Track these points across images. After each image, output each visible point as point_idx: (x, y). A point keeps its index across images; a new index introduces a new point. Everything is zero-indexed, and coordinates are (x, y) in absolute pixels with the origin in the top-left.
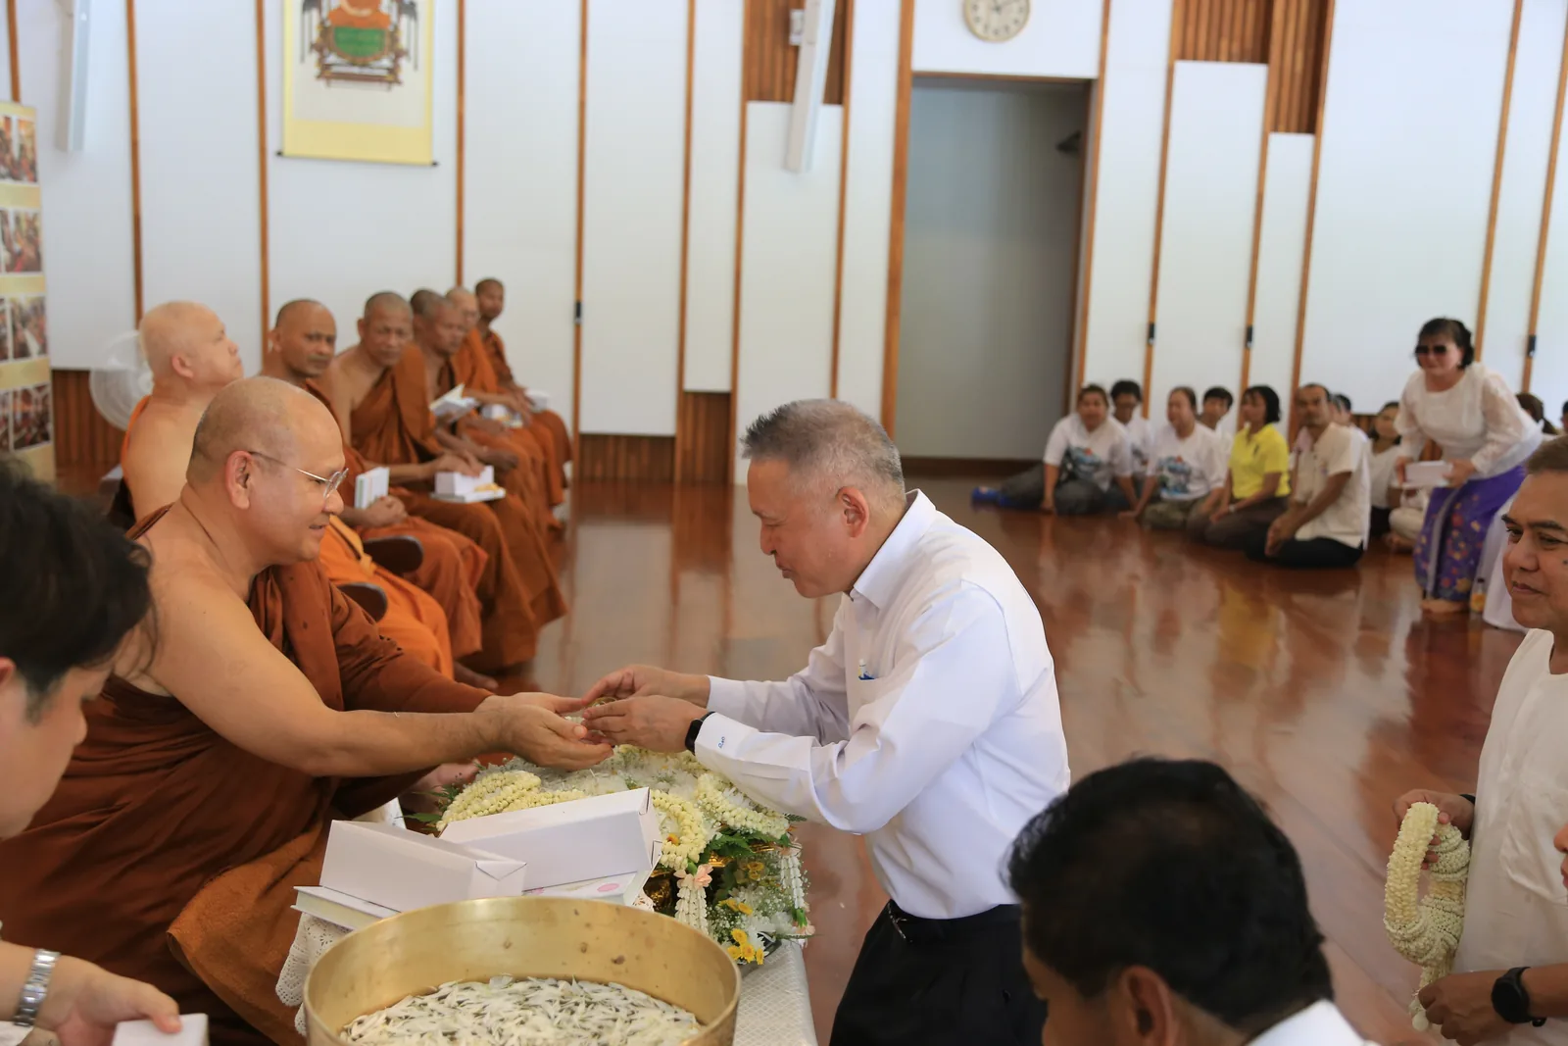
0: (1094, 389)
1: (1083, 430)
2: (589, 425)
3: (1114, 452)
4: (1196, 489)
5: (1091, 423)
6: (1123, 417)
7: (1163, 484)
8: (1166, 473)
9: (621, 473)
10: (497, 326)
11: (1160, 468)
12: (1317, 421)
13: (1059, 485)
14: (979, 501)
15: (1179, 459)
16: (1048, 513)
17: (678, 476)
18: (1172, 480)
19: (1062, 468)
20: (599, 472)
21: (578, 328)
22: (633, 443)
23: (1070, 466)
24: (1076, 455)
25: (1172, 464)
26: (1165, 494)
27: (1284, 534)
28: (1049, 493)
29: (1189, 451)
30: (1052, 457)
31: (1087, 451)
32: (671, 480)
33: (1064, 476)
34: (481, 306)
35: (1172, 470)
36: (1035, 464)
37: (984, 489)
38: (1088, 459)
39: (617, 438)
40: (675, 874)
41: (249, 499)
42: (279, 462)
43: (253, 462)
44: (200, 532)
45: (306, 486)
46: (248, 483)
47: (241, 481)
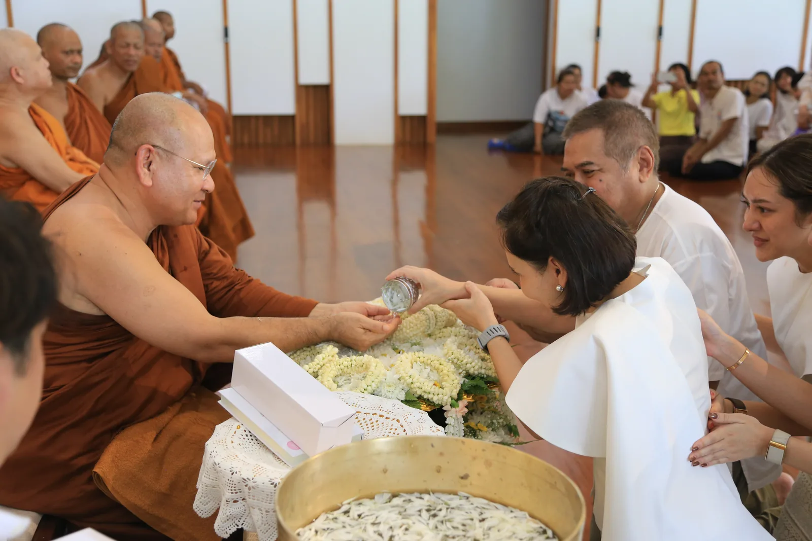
1: (559, 100)
2: (239, 109)
5: (565, 95)
9: (261, 141)
12: (715, 85)
13: (544, 136)
14: (493, 148)
16: (537, 154)
17: (298, 140)
19: (546, 125)
20: (246, 140)
21: (227, 45)
22: (267, 120)
23: (551, 123)
24: (554, 115)
27: (695, 159)
28: (538, 141)
30: (539, 117)
31: (561, 113)
32: (293, 144)
33: (547, 130)
34: (164, 30)
36: (527, 123)
37: (496, 140)
38: (562, 118)
39: (257, 118)
40: (443, 408)
41: (152, 179)
42: (173, 154)
43: (154, 153)
44: (114, 200)
45: (192, 172)
46: (151, 167)
47: (146, 166)
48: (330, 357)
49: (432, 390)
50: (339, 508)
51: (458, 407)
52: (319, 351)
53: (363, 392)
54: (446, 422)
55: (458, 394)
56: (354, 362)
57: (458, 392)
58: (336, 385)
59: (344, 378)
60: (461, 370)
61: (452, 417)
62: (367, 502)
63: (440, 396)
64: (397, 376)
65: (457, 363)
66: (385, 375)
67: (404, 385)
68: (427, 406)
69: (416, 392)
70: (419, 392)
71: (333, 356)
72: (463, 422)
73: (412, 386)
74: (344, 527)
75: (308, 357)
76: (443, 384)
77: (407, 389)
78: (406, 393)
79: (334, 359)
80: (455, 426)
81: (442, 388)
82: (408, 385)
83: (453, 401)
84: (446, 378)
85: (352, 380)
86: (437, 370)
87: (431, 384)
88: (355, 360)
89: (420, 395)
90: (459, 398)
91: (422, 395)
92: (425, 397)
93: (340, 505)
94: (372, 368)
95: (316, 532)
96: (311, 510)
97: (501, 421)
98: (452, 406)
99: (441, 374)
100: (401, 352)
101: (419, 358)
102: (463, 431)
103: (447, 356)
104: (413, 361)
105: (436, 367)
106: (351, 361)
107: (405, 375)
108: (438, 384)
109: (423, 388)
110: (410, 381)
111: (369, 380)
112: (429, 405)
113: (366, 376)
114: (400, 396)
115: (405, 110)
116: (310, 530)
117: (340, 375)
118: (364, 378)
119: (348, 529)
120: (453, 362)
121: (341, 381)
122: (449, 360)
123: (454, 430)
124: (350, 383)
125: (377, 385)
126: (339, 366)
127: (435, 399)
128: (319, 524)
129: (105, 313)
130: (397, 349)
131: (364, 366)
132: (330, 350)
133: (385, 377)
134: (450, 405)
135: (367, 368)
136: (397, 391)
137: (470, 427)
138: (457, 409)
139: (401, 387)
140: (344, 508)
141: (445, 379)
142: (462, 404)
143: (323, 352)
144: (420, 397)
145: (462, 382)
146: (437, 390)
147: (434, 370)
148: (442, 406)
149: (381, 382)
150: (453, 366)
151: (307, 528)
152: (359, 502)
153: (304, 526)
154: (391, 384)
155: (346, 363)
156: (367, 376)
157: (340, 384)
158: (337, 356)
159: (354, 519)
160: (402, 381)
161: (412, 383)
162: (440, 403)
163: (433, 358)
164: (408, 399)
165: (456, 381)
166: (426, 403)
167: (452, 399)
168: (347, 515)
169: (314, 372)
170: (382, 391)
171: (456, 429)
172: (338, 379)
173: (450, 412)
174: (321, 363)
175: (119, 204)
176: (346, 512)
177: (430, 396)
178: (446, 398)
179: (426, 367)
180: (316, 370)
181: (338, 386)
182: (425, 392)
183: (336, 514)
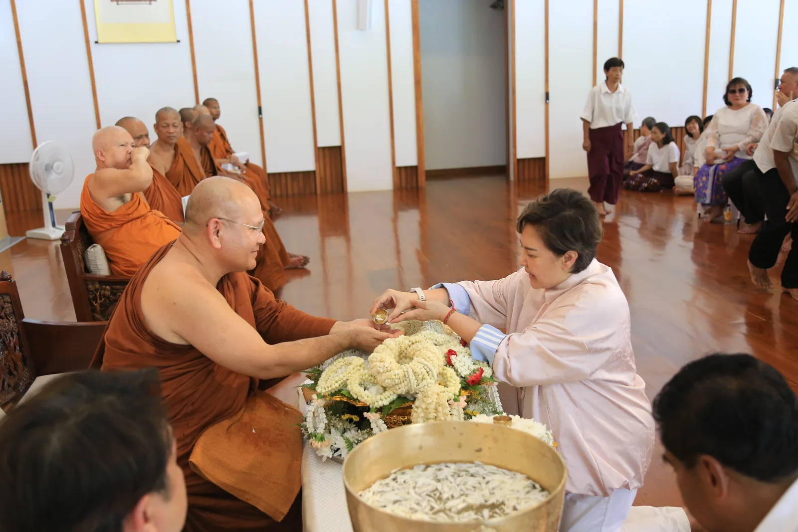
17: (319, 191)
21: (261, 120)
22: (294, 175)
32: (316, 193)
39: (286, 174)
41: (221, 243)
42: (233, 222)
43: (220, 224)
44: (193, 259)
45: (248, 233)
46: (219, 234)
47: (215, 234)
48: (359, 367)
50: (388, 476)
51: (459, 401)
55: (459, 391)
57: (459, 389)
58: (363, 388)
61: (455, 409)
62: (407, 471)
72: (463, 411)
74: (393, 490)
76: (448, 383)
81: (447, 387)
83: (456, 396)
84: (449, 379)
90: (460, 394)
93: (389, 474)
95: (374, 493)
96: (368, 478)
97: (491, 408)
98: (455, 400)
108: (442, 383)
115: (401, 163)
116: (369, 492)
119: (396, 491)
128: (376, 487)
129: (189, 343)
134: (453, 400)
137: (468, 414)
138: (459, 403)
140: (393, 476)
142: (462, 398)
151: (367, 491)
152: (402, 471)
153: (363, 490)
159: (400, 485)
165: (457, 382)
168: (396, 481)
175: (197, 262)
176: (394, 479)
178: (450, 394)
183: (387, 480)
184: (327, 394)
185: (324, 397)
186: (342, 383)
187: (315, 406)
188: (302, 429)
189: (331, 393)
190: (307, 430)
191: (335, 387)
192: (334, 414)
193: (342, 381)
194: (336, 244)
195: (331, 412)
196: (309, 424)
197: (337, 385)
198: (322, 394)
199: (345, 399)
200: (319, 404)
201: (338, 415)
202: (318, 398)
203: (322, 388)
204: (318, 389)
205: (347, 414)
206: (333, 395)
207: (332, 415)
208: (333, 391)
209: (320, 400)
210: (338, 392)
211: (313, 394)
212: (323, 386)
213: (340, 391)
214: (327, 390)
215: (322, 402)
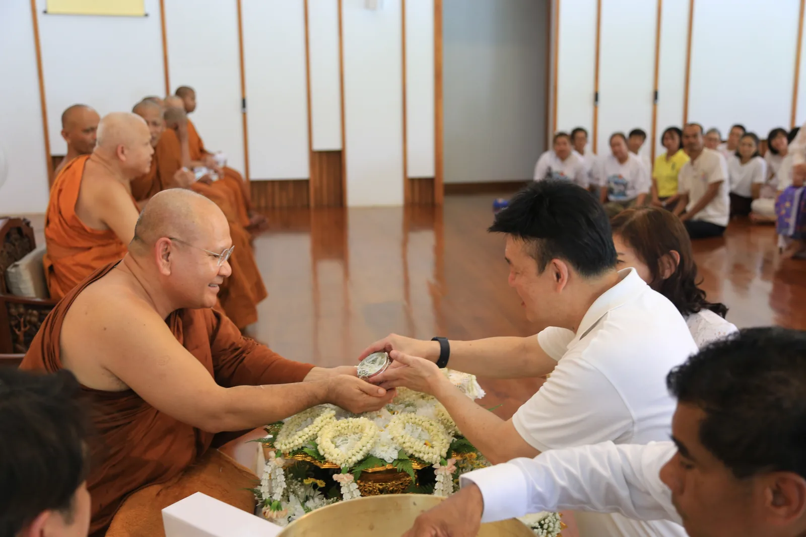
0: (562, 134)
1: (558, 160)
2: (255, 175)
3: (577, 173)
4: (630, 194)
5: (562, 156)
6: (581, 151)
7: (610, 191)
8: (613, 185)
9: (277, 203)
10: (192, 117)
11: (609, 182)
14: (497, 208)
15: (620, 177)
17: (312, 203)
18: (616, 189)
20: (263, 203)
21: (244, 115)
22: (283, 184)
24: (554, 176)
25: (616, 179)
26: (612, 198)
29: (625, 172)
30: (539, 176)
31: (562, 174)
32: (308, 206)
35: (616, 183)
37: (500, 202)
39: (273, 182)
40: (434, 466)
41: (170, 269)
42: (188, 244)
43: (172, 245)
46: (169, 258)
47: (164, 257)
48: (328, 419)
49: (423, 449)
51: (447, 464)
52: (318, 413)
53: (359, 453)
54: (436, 479)
55: (447, 453)
56: (351, 424)
57: (447, 451)
58: (333, 446)
59: (342, 439)
60: (450, 431)
61: (441, 474)
63: (430, 455)
64: (390, 437)
65: (446, 424)
66: (379, 436)
67: (397, 445)
68: (418, 465)
69: (408, 452)
70: (411, 451)
71: (330, 418)
72: (452, 479)
73: (404, 445)
75: (309, 419)
76: (433, 443)
77: (400, 449)
78: (399, 452)
79: (331, 420)
80: (444, 483)
81: (432, 447)
82: (400, 444)
83: (443, 459)
85: (349, 440)
86: (428, 430)
87: (422, 444)
88: (352, 422)
89: (412, 454)
90: (449, 455)
91: (414, 454)
92: (416, 455)
94: (367, 430)
98: (441, 464)
99: (432, 434)
100: (396, 413)
101: (411, 418)
102: (452, 488)
103: (438, 417)
104: (405, 422)
105: (427, 427)
106: (348, 423)
107: (397, 435)
108: (428, 444)
109: (414, 448)
110: (401, 440)
111: (364, 440)
112: (420, 463)
113: (361, 438)
114: (393, 455)
115: (413, 173)
117: (338, 436)
118: (360, 438)
120: (443, 423)
121: (339, 441)
122: (439, 420)
123: (443, 487)
124: (347, 443)
125: (371, 445)
126: (336, 428)
127: (425, 458)
130: (392, 410)
131: (360, 427)
132: (329, 412)
133: (379, 438)
134: (440, 463)
135: (362, 431)
136: (390, 451)
138: (446, 467)
139: (394, 446)
141: (435, 438)
142: (451, 462)
143: (321, 415)
144: (412, 456)
145: (451, 441)
146: (427, 449)
147: (425, 430)
148: (432, 465)
149: (375, 443)
150: (442, 427)
154: (385, 444)
155: (343, 425)
156: (363, 437)
157: (337, 444)
158: (334, 418)
160: (395, 441)
161: (404, 443)
162: (430, 461)
163: (423, 419)
164: (400, 458)
165: (445, 441)
166: (417, 461)
167: (441, 457)
169: (313, 434)
170: (377, 451)
171: (446, 486)
172: (336, 440)
173: (439, 470)
174: (320, 425)
177: (421, 455)
178: (435, 456)
179: (418, 428)
180: (315, 433)
181: (336, 447)
182: (416, 451)
184: (288, 452)
185: (283, 455)
186: (307, 439)
187: (272, 466)
188: (255, 495)
189: (293, 451)
190: (260, 496)
191: (297, 444)
192: (295, 477)
193: (307, 436)
194: (330, 269)
195: (292, 475)
196: (264, 490)
197: (301, 441)
198: (282, 452)
199: (308, 459)
200: (278, 464)
201: (299, 479)
202: (276, 457)
203: (282, 444)
204: (278, 445)
205: (311, 478)
206: (295, 453)
207: (292, 478)
208: (295, 449)
209: (279, 459)
210: (300, 450)
211: (270, 451)
212: (283, 441)
213: (302, 448)
214: (288, 447)
215: (280, 461)
